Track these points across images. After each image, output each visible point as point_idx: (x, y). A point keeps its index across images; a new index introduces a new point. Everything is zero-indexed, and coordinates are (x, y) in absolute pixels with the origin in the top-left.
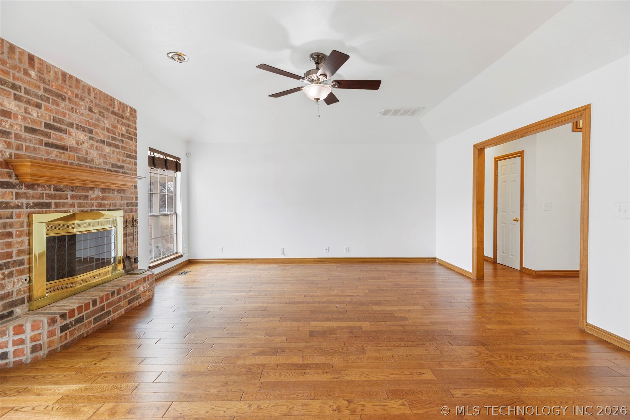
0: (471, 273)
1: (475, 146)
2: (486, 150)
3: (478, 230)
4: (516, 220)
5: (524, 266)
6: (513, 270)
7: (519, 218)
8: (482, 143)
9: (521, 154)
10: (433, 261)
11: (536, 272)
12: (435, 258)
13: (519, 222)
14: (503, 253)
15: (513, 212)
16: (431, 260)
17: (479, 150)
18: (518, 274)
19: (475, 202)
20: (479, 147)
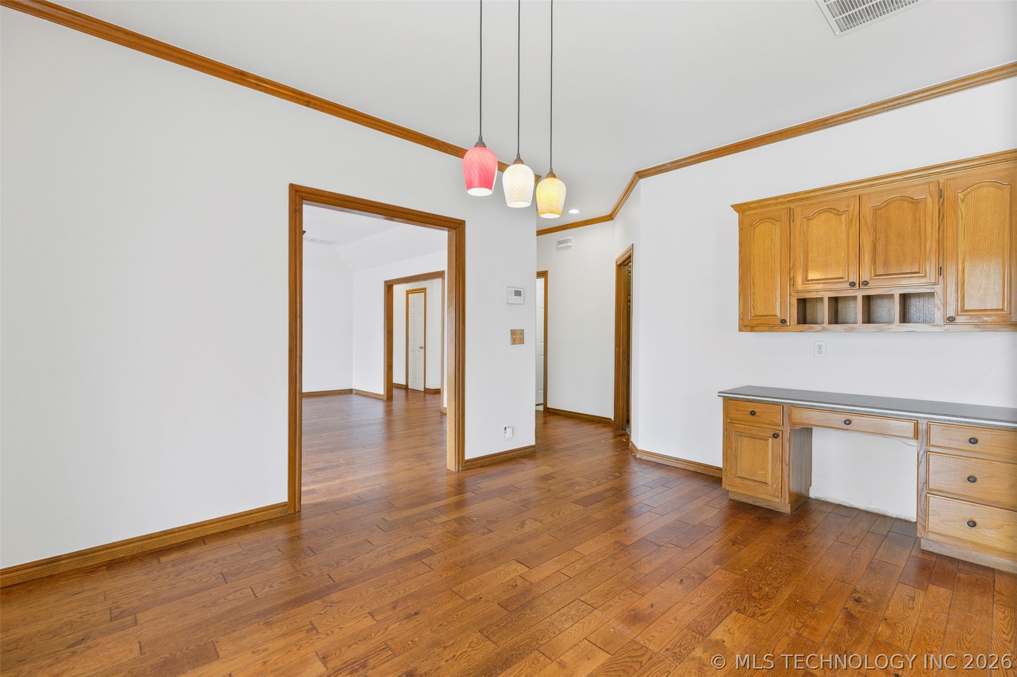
0: (383, 395)
1: (386, 282)
2: (394, 286)
3: (388, 356)
4: (422, 348)
5: (426, 387)
6: (419, 391)
7: (423, 346)
8: (390, 281)
9: (424, 290)
10: (350, 392)
11: (434, 390)
12: (352, 390)
13: (423, 349)
14: (413, 378)
15: (419, 341)
16: (347, 392)
17: (389, 287)
18: (423, 393)
19: (386, 331)
20: (389, 284)
